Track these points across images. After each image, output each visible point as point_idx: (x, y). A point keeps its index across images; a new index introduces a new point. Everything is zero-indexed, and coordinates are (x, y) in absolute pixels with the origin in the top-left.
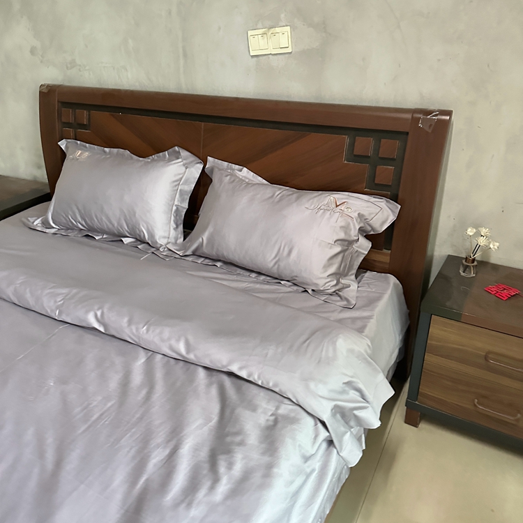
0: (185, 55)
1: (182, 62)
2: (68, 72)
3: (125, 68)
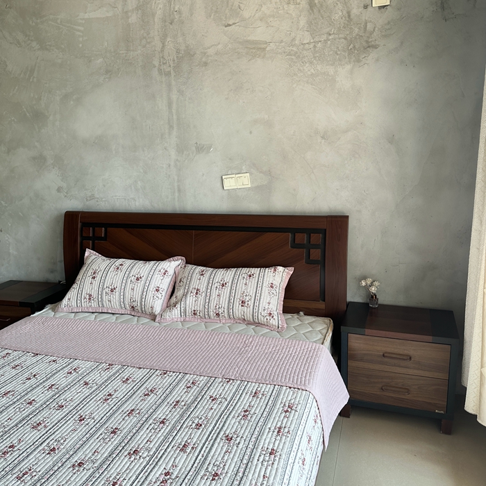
0: (179, 191)
1: (177, 194)
2: (88, 203)
3: (134, 199)
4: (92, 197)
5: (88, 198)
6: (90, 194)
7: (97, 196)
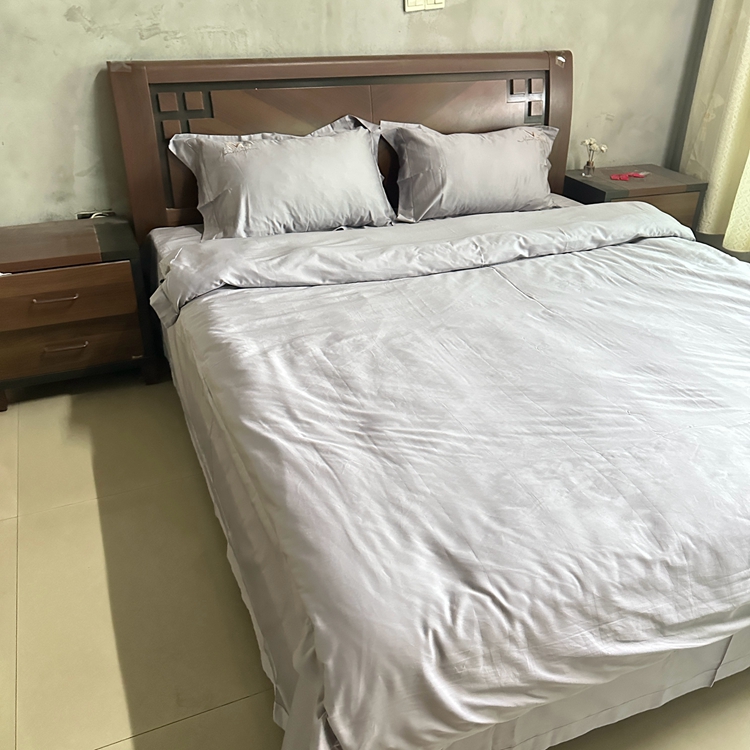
1: (324, 22)
2: (143, 43)
3: (243, 32)
4: (154, 30)
5: (145, 34)
6: (149, 23)
7: (164, 28)
